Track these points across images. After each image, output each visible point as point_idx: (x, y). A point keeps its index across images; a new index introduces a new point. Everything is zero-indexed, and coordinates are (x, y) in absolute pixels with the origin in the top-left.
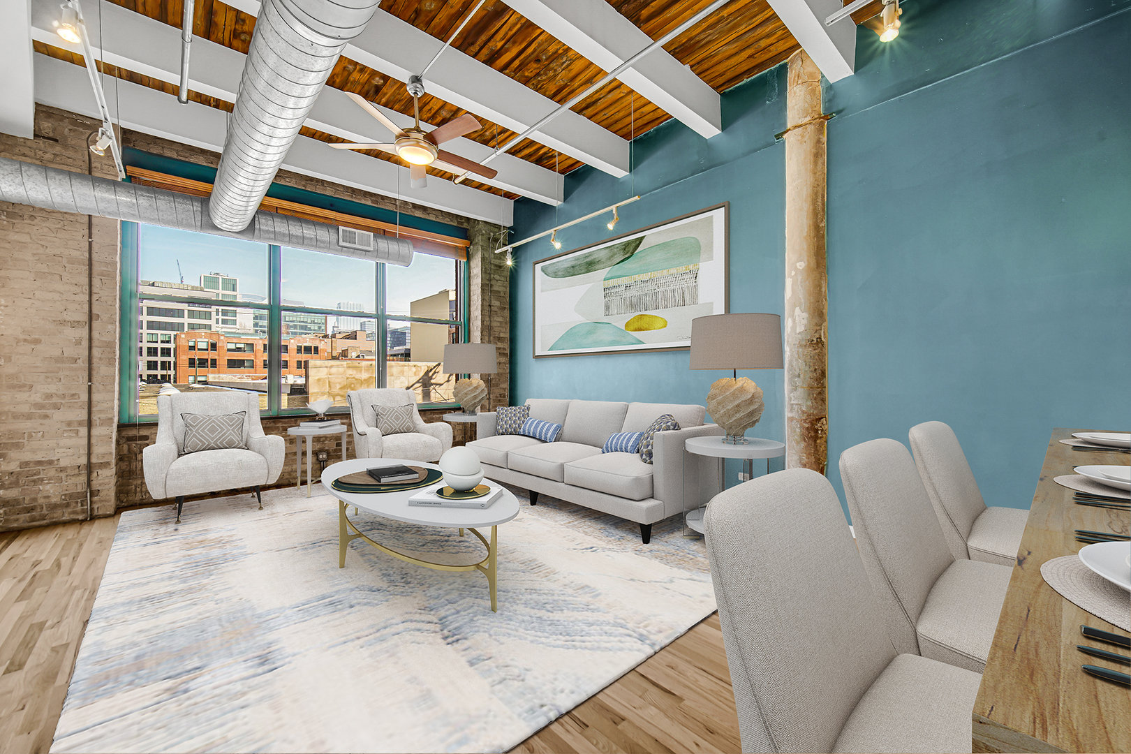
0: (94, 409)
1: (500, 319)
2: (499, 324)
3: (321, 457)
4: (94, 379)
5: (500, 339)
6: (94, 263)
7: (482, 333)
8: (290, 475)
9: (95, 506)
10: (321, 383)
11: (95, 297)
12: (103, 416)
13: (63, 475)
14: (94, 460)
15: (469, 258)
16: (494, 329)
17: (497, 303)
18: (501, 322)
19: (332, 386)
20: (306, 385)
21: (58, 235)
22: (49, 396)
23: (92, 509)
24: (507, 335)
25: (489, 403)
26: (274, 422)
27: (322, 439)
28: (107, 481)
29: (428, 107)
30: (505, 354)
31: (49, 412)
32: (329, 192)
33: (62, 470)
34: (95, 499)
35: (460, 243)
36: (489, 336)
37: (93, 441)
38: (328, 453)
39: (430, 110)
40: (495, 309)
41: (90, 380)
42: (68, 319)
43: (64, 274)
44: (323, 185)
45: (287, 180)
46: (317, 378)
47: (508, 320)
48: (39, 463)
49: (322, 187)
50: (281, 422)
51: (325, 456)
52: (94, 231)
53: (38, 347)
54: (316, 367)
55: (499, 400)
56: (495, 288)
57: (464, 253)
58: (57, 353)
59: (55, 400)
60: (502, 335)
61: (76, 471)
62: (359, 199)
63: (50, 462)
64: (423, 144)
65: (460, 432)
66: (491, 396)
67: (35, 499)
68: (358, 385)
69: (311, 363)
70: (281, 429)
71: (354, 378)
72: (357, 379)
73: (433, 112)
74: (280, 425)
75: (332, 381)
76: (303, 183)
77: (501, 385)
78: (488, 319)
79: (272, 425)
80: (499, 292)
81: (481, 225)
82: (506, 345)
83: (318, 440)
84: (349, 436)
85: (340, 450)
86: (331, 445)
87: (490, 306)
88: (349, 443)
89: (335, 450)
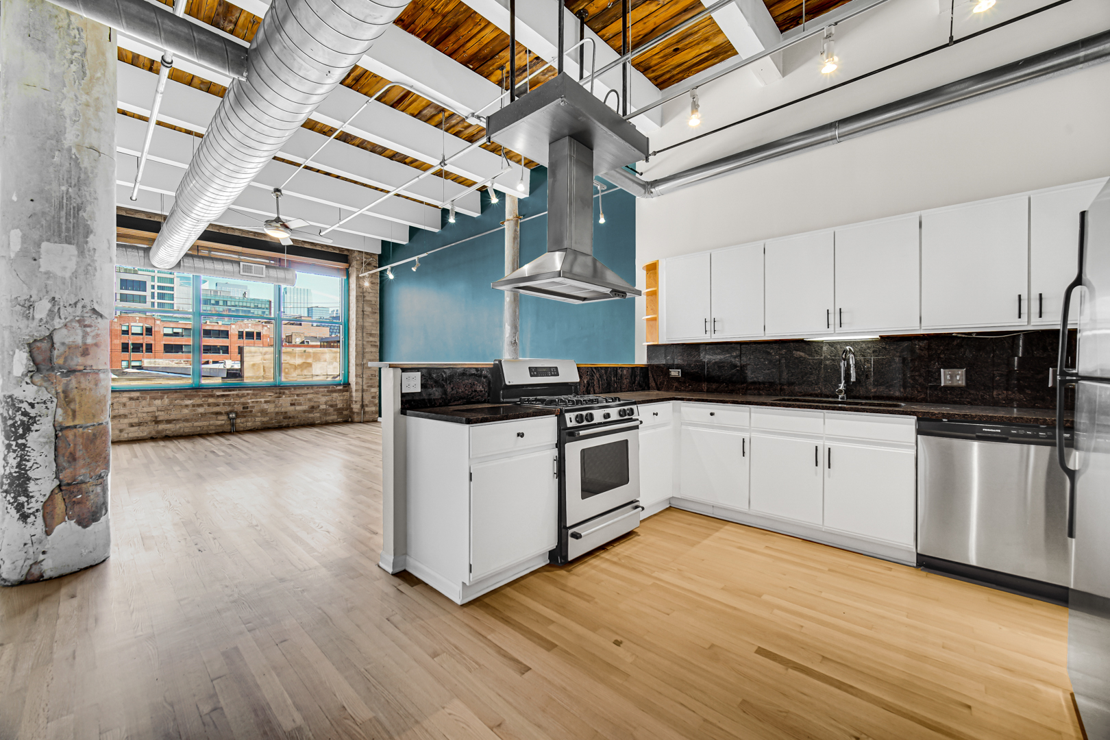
1: (372, 321)
2: (370, 324)
3: (231, 416)
5: (371, 335)
7: (356, 330)
8: (208, 427)
10: (255, 368)
15: (348, 276)
16: (367, 328)
17: (370, 309)
18: (372, 323)
19: (267, 370)
20: (241, 370)
24: (378, 332)
25: (363, 381)
26: (195, 391)
27: (232, 404)
30: (375, 346)
32: (237, 233)
35: (342, 265)
36: (363, 333)
38: (236, 413)
40: (368, 313)
46: (252, 363)
47: (378, 321)
50: (201, 391)
51: (234, 415)
54: (250, 352)
55: (371, 379)
56: (367, 298)
57: (345, 273)
60: (373, 332)
62: (260, 237)
65: (341, 401)
66: (364, 376)
69: (246, 349)
70: (201, 396)
74: (200, 393)
75: (265, 366)
78: (361, 320)
79: (194, 393)
80: (371, 301)
81: (356, 254)
82: (377, 339)
83: (229, 404)
84: (253, 402)
85: (246, 412)
86: (239, 408)
87: (363, 311)
88: (253, 407)
89: (242, 412)
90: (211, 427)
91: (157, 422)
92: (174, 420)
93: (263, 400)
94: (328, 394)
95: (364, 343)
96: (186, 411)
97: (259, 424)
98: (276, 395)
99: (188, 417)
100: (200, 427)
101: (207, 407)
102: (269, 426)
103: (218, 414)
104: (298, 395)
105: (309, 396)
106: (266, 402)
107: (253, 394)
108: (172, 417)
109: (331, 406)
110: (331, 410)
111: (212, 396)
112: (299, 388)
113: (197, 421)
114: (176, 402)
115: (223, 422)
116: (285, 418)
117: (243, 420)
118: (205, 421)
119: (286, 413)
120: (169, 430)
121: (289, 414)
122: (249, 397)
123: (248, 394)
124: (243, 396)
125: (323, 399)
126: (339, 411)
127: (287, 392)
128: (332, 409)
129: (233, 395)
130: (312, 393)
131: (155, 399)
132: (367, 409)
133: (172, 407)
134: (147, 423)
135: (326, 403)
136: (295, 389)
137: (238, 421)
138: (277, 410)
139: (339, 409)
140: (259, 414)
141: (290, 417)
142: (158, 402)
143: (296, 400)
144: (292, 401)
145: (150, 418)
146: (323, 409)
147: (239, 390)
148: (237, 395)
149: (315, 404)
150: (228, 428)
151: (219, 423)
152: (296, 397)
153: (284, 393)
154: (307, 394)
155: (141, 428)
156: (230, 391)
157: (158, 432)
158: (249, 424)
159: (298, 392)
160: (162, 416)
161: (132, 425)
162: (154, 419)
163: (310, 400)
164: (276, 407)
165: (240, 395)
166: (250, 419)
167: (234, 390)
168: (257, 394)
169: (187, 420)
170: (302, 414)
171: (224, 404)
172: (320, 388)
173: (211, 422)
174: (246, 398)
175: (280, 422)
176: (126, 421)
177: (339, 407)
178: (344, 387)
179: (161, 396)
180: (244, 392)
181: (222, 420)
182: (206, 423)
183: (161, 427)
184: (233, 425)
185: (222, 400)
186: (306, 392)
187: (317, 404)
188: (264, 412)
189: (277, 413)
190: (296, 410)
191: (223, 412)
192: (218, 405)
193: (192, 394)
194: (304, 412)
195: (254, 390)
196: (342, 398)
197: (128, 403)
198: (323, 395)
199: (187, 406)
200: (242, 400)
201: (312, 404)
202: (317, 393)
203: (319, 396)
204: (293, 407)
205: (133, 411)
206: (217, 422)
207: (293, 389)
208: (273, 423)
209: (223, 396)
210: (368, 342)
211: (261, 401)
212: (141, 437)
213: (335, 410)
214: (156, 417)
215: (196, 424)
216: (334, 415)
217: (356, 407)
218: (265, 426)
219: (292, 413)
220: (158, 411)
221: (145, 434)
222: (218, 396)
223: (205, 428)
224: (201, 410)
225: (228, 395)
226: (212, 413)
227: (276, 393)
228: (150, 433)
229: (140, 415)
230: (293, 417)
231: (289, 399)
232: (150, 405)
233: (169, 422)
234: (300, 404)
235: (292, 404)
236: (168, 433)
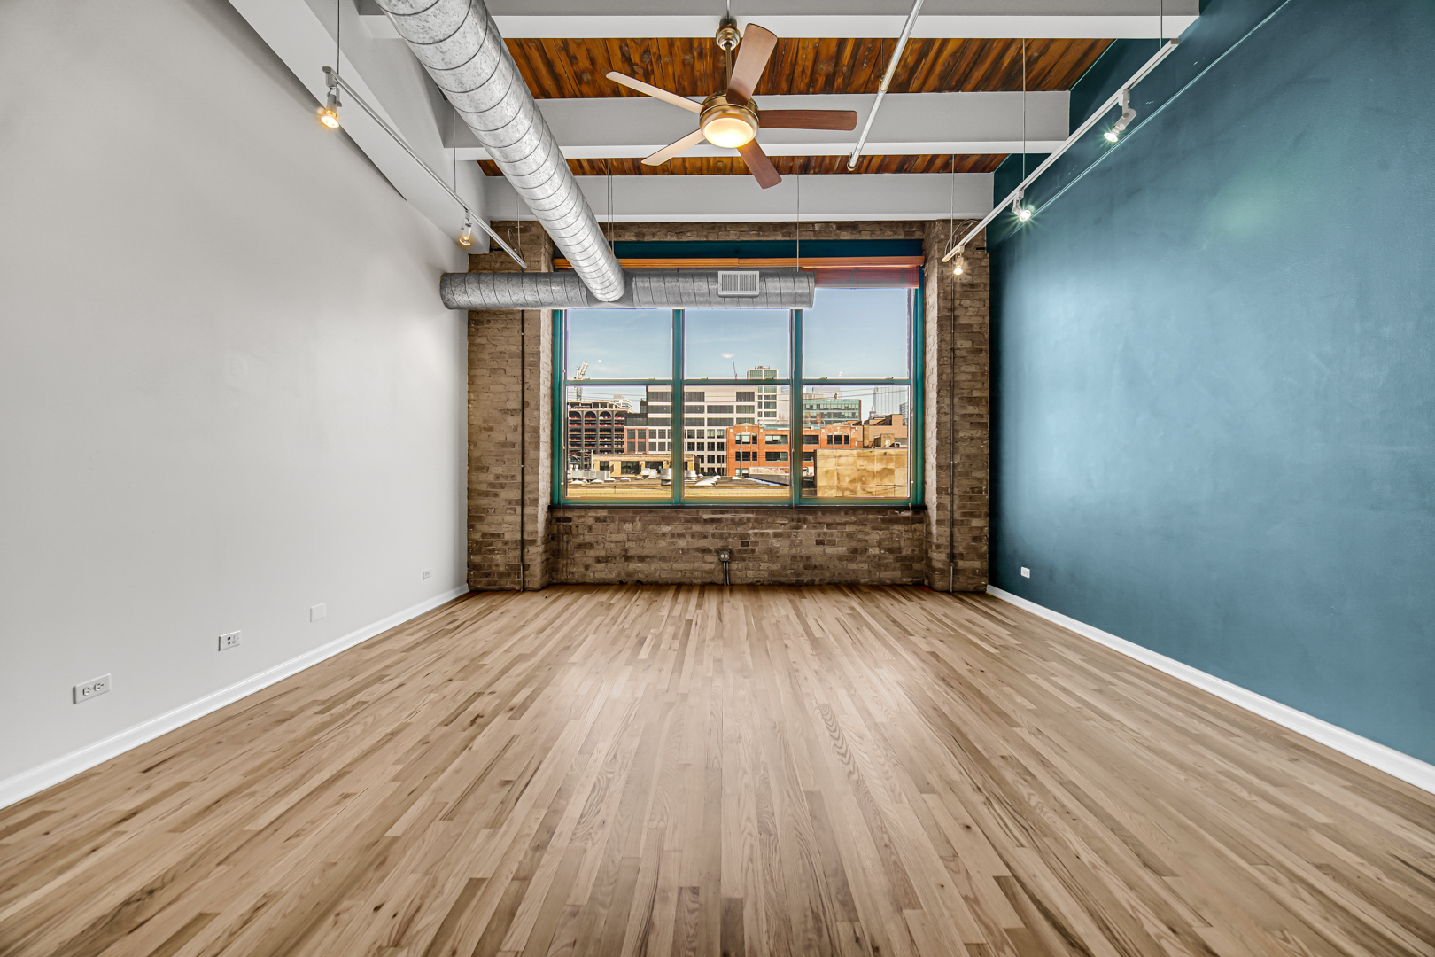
0: (526, 490)
1: (973, 369)
2: (969, 377)
3: (722, 556)
4: (526, 462)
5: (971, 400)
6: (525, 355)
7: (938, 392)
8: (692, 573)
9: (527, 580)
10: (829, 475)
11: (526, 386)
12: (531, 496)
13: (506, 547)
14: (526, 537)
15: (922, 282)
16: (962, 385)
17: (968, 344)
18: (973, 374)
19: (841, 479)
20: (814, 478)
21: (504, 334)
22: (498, 477)
23: (524, 582)
24: (986, 394)
25: (952, 502)
26: (676, 511)
27: (725, 536)
28: (534, 557)
29: (799, 69)
30: (981, 425)
31: (498, 490)
32: (733, 236)
33: (506, 543)
34: (527, 572)
35: (906, 263)
36: (952, 397)
37: (525, 519)
38: (731, 552)
39: (803, 71)
40: (964, 353)
41: (523, 464)
42: (510, 408)
43: (507, 368)
44: (726, 230)
45: (689, 234)
46: (825, 469)
47: (987, 368)
48: (493, 535)
49: (724, 233)
50: (682, 512)
51: (726, 556)
52: (526, 325)
53: (492, 434)
54: (823, 456)
55: (971, 498)
56: (963, 321)
57: (916, 275)
58: (503, 439)
59: (502, 481)
60: (976, 394)
61: (514, 546)
62: (767, 236)
63: (499, 535)
64: (732, 111)
65: (908, 542)
66: (956, 491)
67: (490, 566)
68: (870, 479)
69: (819, 453)
70: (683, 520)
71: (865, 469)
72: (868, 471)
73: (808, 72)
74: (681, 515)
75: (841, 472)
76: (705, 233)
77: (974, 474)
78: (949, 370)
79: (674, 514)
80: (970, 326)
81: (938, 227)
82: (984, 410)
83: (721, 536)
84: (756, 534)
85: (746, 550)
86: (735, 544)
87: (953, 350)
88: (756, 543)
89: (740, 550)
90: (696, 573)
91: (628, 558)
92: (648, 557)
93: (771, 531)
94: (883, 526)
95: (956, 418)
96: (662, 543)
97: (765, 574)
98: (793, 524)
99: (665, 554)
100: (681, 571)
101: (690, 539)
102: (783, 579)
103: (705, 551)
104: (829, 526)
105: (849, 529)
106: (776, 535)
107: (756, 520)
108: (646, 552)
109: (890, 550)
110: (890, 557)
111: (697, 520)
112: (831, 513)
113: (676, 562)
114: (651, 527)
115: (712, 566)
116: (806, 568)
117: (741, 565)
118: (688, 562)
119: (808, 557)
120: (642, 572)
121: (813, 561)
122: (750, 525)
123: (749, 519)
124: (741, 522)
125: (874, 537)
126: (906, 563)
127: (810, 518)
128: (891, 556)
129: (727, 519)
130: (854, 523)
131: (625, 521)
132: (961, 564)
133: (645, 535)
134: (615, 558)
135: (879, 544)
136: (824, 513)
137: (734, 566)
138: (793, 551)
139: (905, 558)
140: (766, 556)
141: (815, 567)
142: (628, 526)
143: (825, 534)
144: (819, 535)
145: (618, 552)
146: (875, 556)
147: (736, 512)
148: (732, 520)
149: (860, 546)
150: (719, 577)
151: (707, 567)
152: (825, 530)
153: (805, 521)
154: (844, 524)
155: (609, 565)
156: (722, 513)
157: (629, 574)
158: (751, 573)
159: (829, 519)
160: (634, 549)
161: (598, 560)
162: (623, 553)
163: (850, 536)
164: (792, 545)
165: (737, 520)
166: (751, 565)
167: (727, 512)
168: (762, 520)
169: (663, 559)
170: (837, 563)
171: (713, 535)
172: (869, 513)
173: (696, 565)
174: (745, 526)
175: (798, 575)
176: (592, 553)
177: (904, 553)
178: (915, 513)
179: (632, 517)
180: (743, 515)
181: (710, 564)
182: (688, 566)
183: (633, 566)
184: (726, 572)
185: (711, 529)
186: (844, 520)
187: (863, 544)
188: (772, 554)
189: (794, 557)
190: (825, 554)
191: (712, 548)
192: (705, 537)
193: (671, 515)
194: (840, 558)
195: (757, 513)
196: (910, 535)
197: (594, 526)
198: (873, 528)
199: (664, 535)
200: (740, 530)
201: (854, 544)
202: (863, 523)
203: (868, 529)
204: (820, 548)
205: (600, 538)
206: (704, 565)
207: (820, 514)
208: (787, 575)
209: (712, 521)
210: (964, 416)
211: (768, 534)
212: (609, 579)
213: (897, 559)
214: (626, 550)
215: (676, 566)
216: (894, 569)
217: (939, 558)
218: (774, 579)
219: (819, 559)
220: (629, 540)
221: (613, 575)
222: (706, 521)
223: (688, 574)
224: (682, 543)
225: (719, 520)
226: (697, 550)
227: (793, 520)
228: (619, 575)
229: (607, 545)
230: (821, 567)
231: (814, 531)
232: (619, 531)
233: (642, 559)
234: (832, 543)
235: (819, 543)
236: (641, 576)
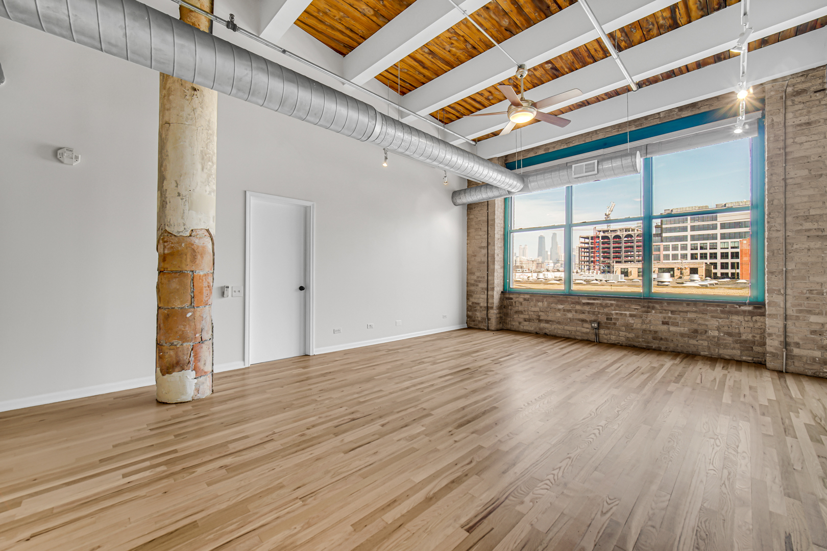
0: (489, 283)
4: (489, 270)
6: (489, 221)
7: (769, 215)
8: (575, 333)
9: (489, 325)
11: (489, 236)
12: (491, 286)
13: (481, 309)
14: (489, 305)
15: (763, 129)
16: (797, 206)
21: (481, 212)
22: (478, 277)
23: (488, 326)
24: (826, 211)
25: (785, 301)
26: (566, 297)
27: (596, 313)
28: (492, 315)
31: (478, 283)
33: (481, 307)
34: (489, 322)
36: (784, 217)
37: (489, 297)
38: (599, 324)
41: (488, 271)
42: (483, 246)
43: (482, 228)
44: (597, 134)
45: (573, 142)
48: (476, 303)
49: (596, 135)
50: (570, 298)
51: (596, 325)
52: (489, 207)
53: (476, 258)
58: (480, 260)
59: (480, 279)
61: (484, 309)
63: (478, 304)
66: (789, 291)
67: (475, 317)
70: (570, 302)
74: (569, 299)
76: (584, 139)
79: (565, 299)
82: (824, 224)
83: (594, 313)
84: (617, 314)
85: (610, 323)
86: (603, 319)
87: (785, 180)
88: (617, 319)
89: (606, 323)
90: (578, 333)
91: (540, 321)
92: (551, 321)
93: (628, 313)
94: (722, 316)
95: (788, 233)
96: (558, 314)
97: (623, 339)
98: (644, 309)
99: (560, 320)
100: (569, 331)
101: (574, 313)
102: (636, 344)
103: (583, 321)
104: (672, 312)
105: (690, 315)
106: (631, 316)
107: (617, 305)
108: (549, 318)
109: (730, 334)
110: (729, 340)
111: (579, 303)
112: (675, 304)
113: (566, 325)
114: (552, 305)
115: (588, 330)
116: (654, 338)
117: (607, 332)
118: (574, 326)
119: (656, 332)
120: (547, 329)
121: (660, 335)
122: (613, 308)
123: (612, 305)
124: (606, 306)
125: (714, 323)
126: (747, 346)
127: (657, 306)
128: (731, 339)
129: (597, 304)
130: (695, 312)
131: (539, 301)
132: (796, 351)
133: (549, 309)
134: (533, 320)
135: (718, 329)
136: (669, 304)
137: (602, 331)
138: (644, 327)
139: (745, 341)
140: (624, 328)
141: (661, 339)
142: (540, 304)
143: (670, 318)
144: (665, 318)
145: (535, 317)
146: (714, 337)
147: (603, 300)
148: (601, 304)
149: (700, 328)
150: (592, 337)
151: (585, 330)
152: (670, 315)
153: (653, 308)
154: (687, 312)
155: (531, 323)
156: (594, 299)
157: (540, 329)
158: (613, 337)
159: (673, 308)
160: (543, 316)
161: (525, 320)
162: (538, 318)
163: (691, 321)
164: (643, 323)
165: (604, 304)
166: (613, 332)
167: (598, 299)
168: (621, 305)
169: (559, 323)
170: (679, 338)
171: (589, 312)
172: (708, 305)
173: (578, 328)
174: (609, 308)
175: (648, 343)
176: (522, 316)
177: (744, 337)
178: (755, 308)
179: (542, 299)
180: (608, 302)
181: (586, 329)
182: (573, 328)
183: (543, 325)
184: (597, 335)
185: (587, 308)
186: (686, 309)
187: (704, 327)
188: (629, 327)
189: (644, 331)
190: (669, 331)
191: (587, 319)
192: (584, 313)
193: (563, 299)
194: (682, 335)
195: (617, 301)
196: (751, 324)
197: (523, 303)
198: (712, 317)
199: (559, 310)
200: (606, 310)
201: (695, 326)
202: (704, 312)
203: (708, 317)
204: (665, 327)
205: (526, 309)
206: (583, 329)
207: (666, 304)
208: (639, 342)
209: (588, 304)
210: (799, 231)
211: (625, 314)
212: (530, 330)
213: (736, 342)
214: (539, 316)
215: (566, 327)
216: (734, 348)
217: (773, 344)
218: (629, 343)
219: (665, 334)
220: (541, 311)
221: (532, 329)
222: (584, 304)
223: (573, 333)
224: (570, 315)
225: (592, 304)
226: (579, 320)
227: (644, 307)
228: (535, 329)
229: (530, 313)
230: (666, 340)
231: (660, 315)
232: (535, 306)
233: (547, 322)
234: (676, 324)
235: (664, 323)
236: (547, 331)
